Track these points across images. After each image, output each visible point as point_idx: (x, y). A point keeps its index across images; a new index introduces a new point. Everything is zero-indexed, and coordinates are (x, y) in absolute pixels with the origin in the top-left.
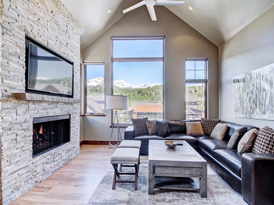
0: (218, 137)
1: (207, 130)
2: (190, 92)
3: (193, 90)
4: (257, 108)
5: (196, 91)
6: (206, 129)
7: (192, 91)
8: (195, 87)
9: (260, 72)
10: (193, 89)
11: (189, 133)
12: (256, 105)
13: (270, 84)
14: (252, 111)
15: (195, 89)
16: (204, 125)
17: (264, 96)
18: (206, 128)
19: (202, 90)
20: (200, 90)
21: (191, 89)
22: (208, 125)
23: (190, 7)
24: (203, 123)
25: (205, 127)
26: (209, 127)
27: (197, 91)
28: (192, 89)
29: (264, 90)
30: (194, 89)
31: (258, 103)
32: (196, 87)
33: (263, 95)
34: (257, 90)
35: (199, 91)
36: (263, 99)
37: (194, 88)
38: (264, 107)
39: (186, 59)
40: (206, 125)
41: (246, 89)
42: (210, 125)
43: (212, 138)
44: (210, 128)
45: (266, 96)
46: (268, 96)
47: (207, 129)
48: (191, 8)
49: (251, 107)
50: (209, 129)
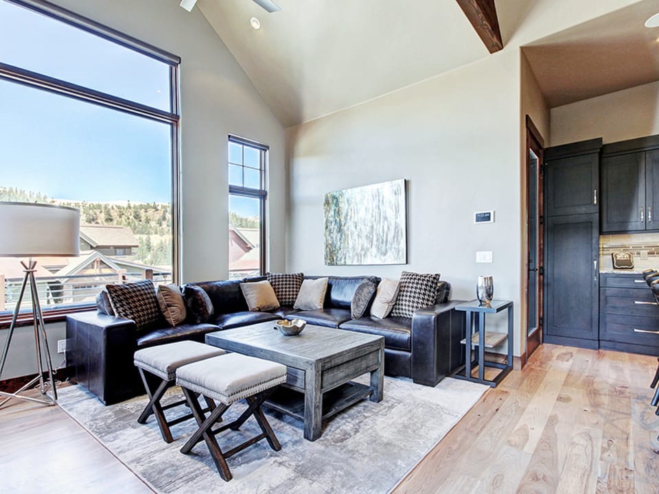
0: (316, 305)
1: (284, 297)
2: (93, 220)
3: (102, 216)
4: (373, 246)
5: (111, 220)
6: (282, 295)
7: (97, 219)
8: (106, 207)
9: (378, 190)
10: (101, 212)
11: (254, 307)
12: (372, 242)
13: (394, 210)
14: (363, 253)
15: (108, 213)
16: (277, 287)
17: (386, 229)
18: (282, 291)
19: (129, 218)
20: (120, 217)
21: (95, 214)
22: (286, 284)
23: (254, 21)
24: (273, 284)
25: (280, 290)
26: (287, 290)
27: (113, 218)
28: (98, 213)
29: (385, 218)
30: (103, 214)
31: (375, 239)
32: (110, 207)
33: (383, 226)
34: (373, 219)
35: (118, 218)
36: (383, 232)
37: (103, 211)
38: (384, 245)
39: (229, 136)
40: (280, 286)
41: (353, 216)
42: (289, 284)
43: (299, 310)
44: (289, 291)
45: (388, 228)
46: (392, 228)
47: (284, 293)
48: (256, 25)
49: (363, 245)
50: (287, 293)
